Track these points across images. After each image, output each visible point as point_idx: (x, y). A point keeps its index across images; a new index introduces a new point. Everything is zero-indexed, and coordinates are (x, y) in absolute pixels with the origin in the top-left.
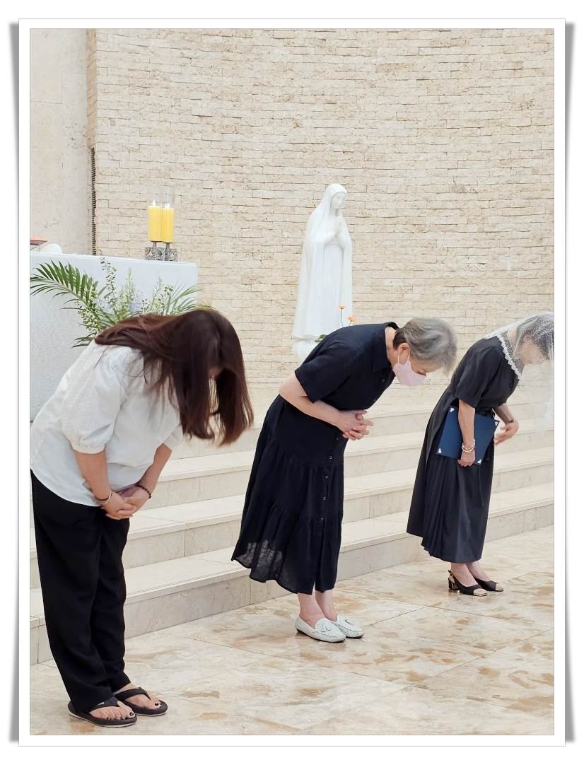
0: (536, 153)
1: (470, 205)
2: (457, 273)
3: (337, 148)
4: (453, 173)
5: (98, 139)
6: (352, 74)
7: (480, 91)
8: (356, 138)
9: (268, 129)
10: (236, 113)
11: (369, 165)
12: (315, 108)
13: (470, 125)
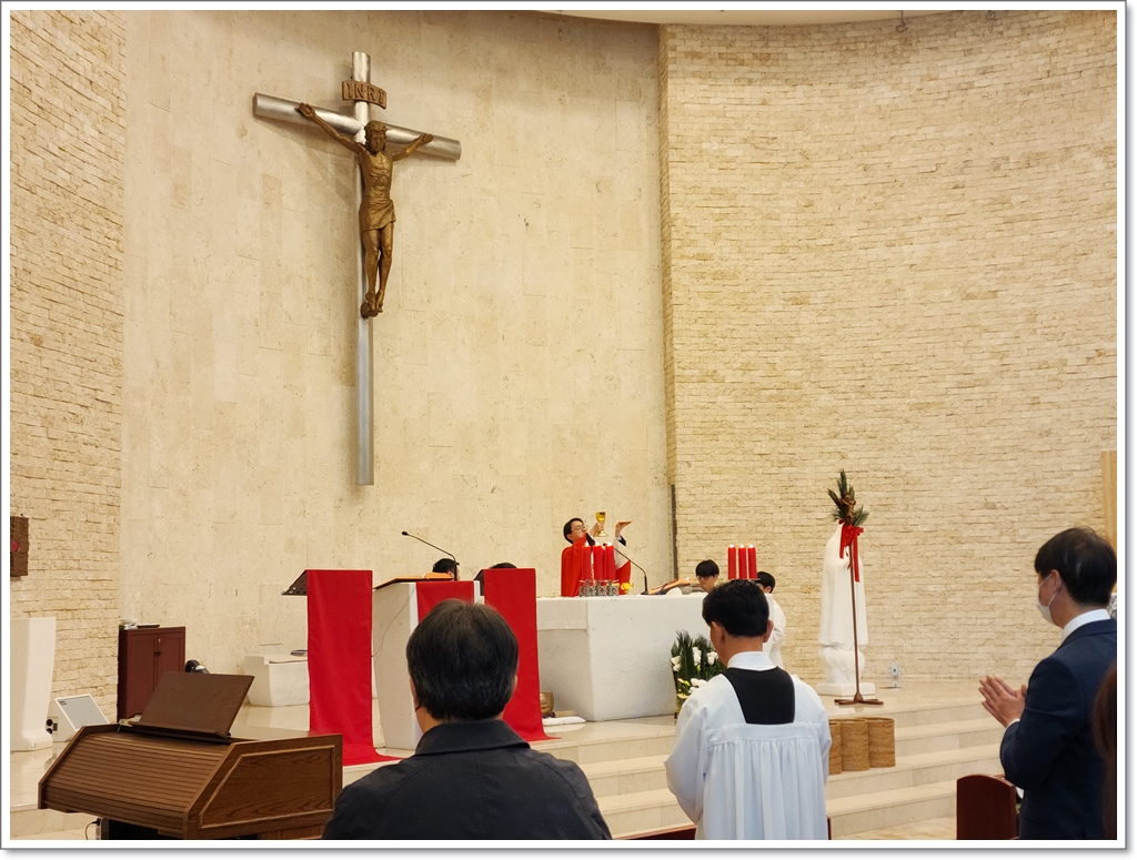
0: (1057, 474)
1: (1001, 519)
2: (995, 579)
3: (879, 474)
4: (985, 492)
5: (678, 478)
6: (889, 413)
7: (1003, 422)
8: (895, 466)
9: (818, 461)
10: (790, 450)
11: (908, 487)
12: (858, 442)
13: (997, 451)
